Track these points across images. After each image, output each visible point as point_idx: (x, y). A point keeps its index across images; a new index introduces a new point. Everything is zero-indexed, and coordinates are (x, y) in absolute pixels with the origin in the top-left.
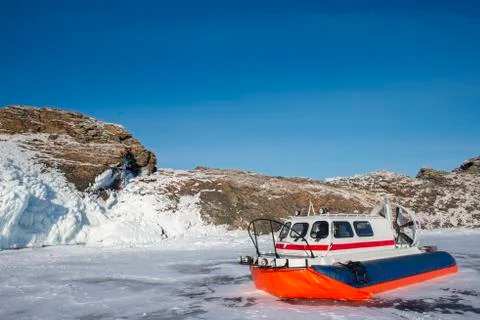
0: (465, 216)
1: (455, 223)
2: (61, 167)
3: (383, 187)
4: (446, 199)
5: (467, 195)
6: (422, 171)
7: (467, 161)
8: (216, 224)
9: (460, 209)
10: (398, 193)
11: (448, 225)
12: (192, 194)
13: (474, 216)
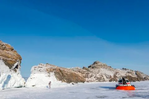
0: (94, 79)
1: (93, 81)
2: (3, 60)
3: (78, 71)
4: (90, 75)
5: (94, 74)
6: (84, 67)
7: (89, 66)
8: (59, 81)
9: (93, 77)
10: (82, 73)
11: (92, 81)
12: (52, 72)
13: (96, 79)
